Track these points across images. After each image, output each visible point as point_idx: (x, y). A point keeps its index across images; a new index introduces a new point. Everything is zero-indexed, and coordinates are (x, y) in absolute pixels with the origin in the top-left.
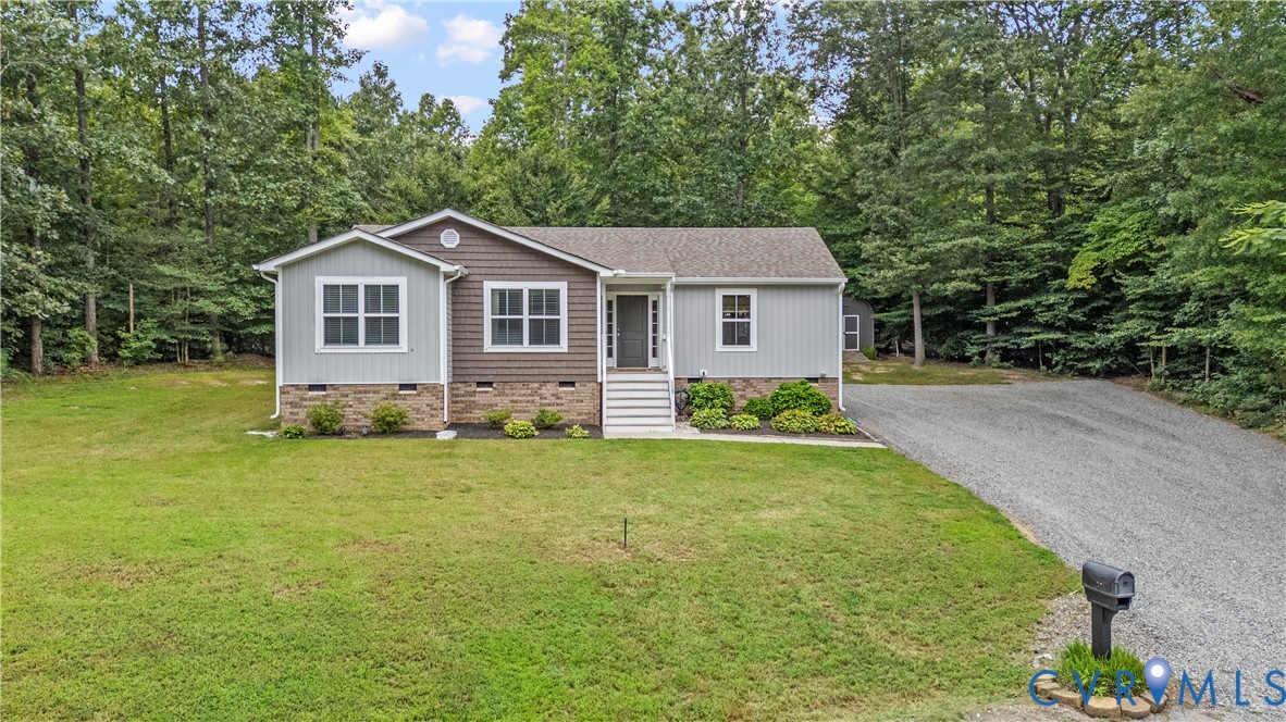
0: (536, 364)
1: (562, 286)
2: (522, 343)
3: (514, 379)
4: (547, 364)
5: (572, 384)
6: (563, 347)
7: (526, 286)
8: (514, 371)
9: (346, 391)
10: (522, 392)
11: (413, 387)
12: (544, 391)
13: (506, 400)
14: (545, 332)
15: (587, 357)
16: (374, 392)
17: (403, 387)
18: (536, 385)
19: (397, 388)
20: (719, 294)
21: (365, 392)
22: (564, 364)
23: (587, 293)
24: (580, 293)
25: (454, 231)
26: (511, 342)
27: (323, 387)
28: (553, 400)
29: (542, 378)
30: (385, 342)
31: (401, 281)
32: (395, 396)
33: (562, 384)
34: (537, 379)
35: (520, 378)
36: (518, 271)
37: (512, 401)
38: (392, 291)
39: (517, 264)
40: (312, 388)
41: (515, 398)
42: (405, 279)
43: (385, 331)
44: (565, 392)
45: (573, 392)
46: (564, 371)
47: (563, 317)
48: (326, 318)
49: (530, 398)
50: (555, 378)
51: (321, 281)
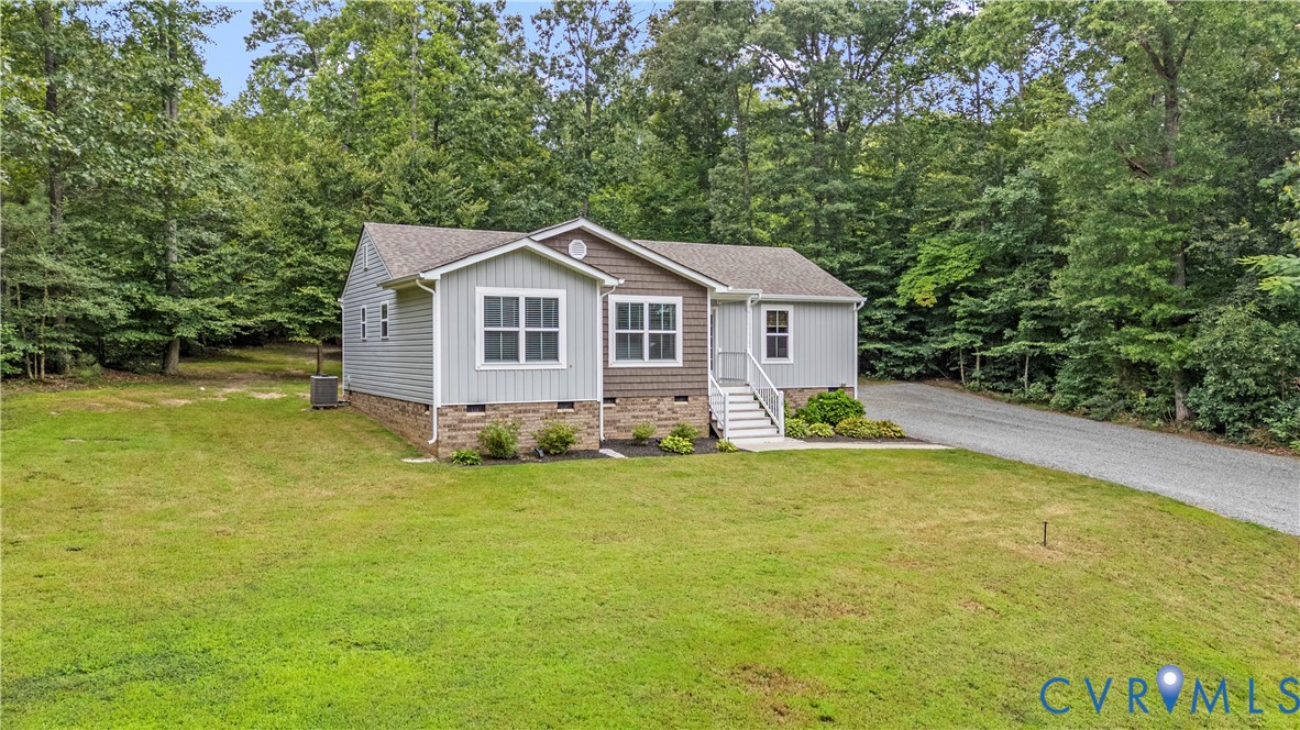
0: (655, 379)
1: (678, 301)
2: (642, 357)
3: (636, 394)
4: (664, 379)
5: (685, 398)
6: (678, 362)
7: (646, 300)
8: (636, 386)
9: (506, 410)
10: (643, 407)
11: (571, 404)
12: (661, 406)
13: (628, 415)
14: (663, 347)
15: (699, 371)
16: (534, 411)
17: (561, 405)
18: (655, 400)
19: (556, 406)
20: (765, 309)
21: (525, 411)
22: (679, 379)
23: (699, 308)
24: (693, 308)
25: (581, 241)
26: (633, 357)
27: (482, 408)
28: (668, 414)
29: (661, 393)
30: (545, 358)
31: (560, 294)
32: (555, 415)
33: (677, 398)
34: (656, 393)
35: (641, 394)
36: (639, 285)
37: (634, 417)
38: (552, 304)
39: (639, 278)
40: (471, 408)
41: (636, 414)
42: (564, 291)
43: (544, 347)
44: (680, 406)
45: (686, 406)
46: (680, 386)
47: (679, 332)
48: (486, 332)
49: (649, 413)
50: (671, 393)
51: (482, 291)
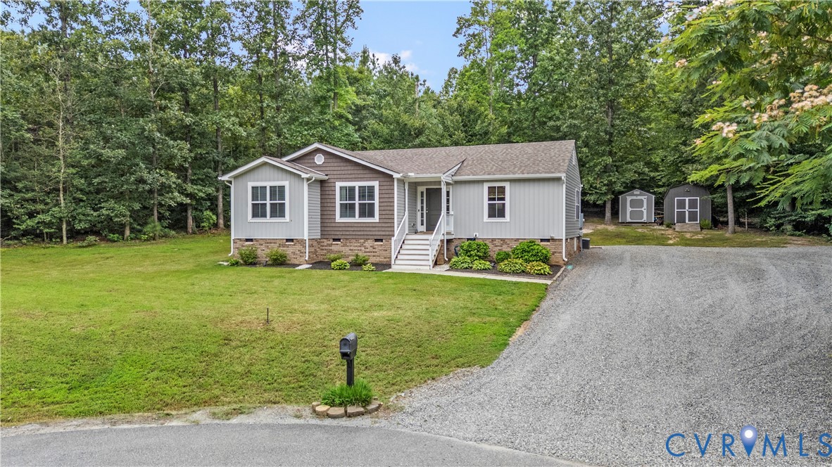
0: (362, 229)
1: (376, 184)
2: (354, 217)
3: (351, 237)
4: (368, 229)
5: (381, 240)
6: (376, 219)
7: (357, 184)
8: (351, 233)
9: (262, 242)
10: (356, 244)
11: (292, 240)
12: (366, 244)
13: (347, 249)
14: (367, 211)
15: (389, 225)
16: (274, 243)
17: (288, 240)
18: (362, 241)
19: (285, 241)
20: (486, 186)
21: (270, 243)
22: (377, 229)
23: (389, 187)
24: (386, 187)
25: (321, 155)
26: (350, 216)
27: (251, 240)
28: (371, 249)
29: (366, 237)
30: (279, 217)
31: (286, 183)
32: (284, 246)
33: (377, 240)
34: (362, 237)
35: (354, 237)
36: (353, 176)
37: (350, 250)
38: (282, 188)
39: (352, 172)
40: (247, 240)
41: (352, 248)
43: (278, 211)
44: (377, 245)
45: (382, 245)
46: (377, 233)
47: (376, 202)
48: (253, 204)
49: (359, 248)
50: (372, 237)
51: (251, 184)
